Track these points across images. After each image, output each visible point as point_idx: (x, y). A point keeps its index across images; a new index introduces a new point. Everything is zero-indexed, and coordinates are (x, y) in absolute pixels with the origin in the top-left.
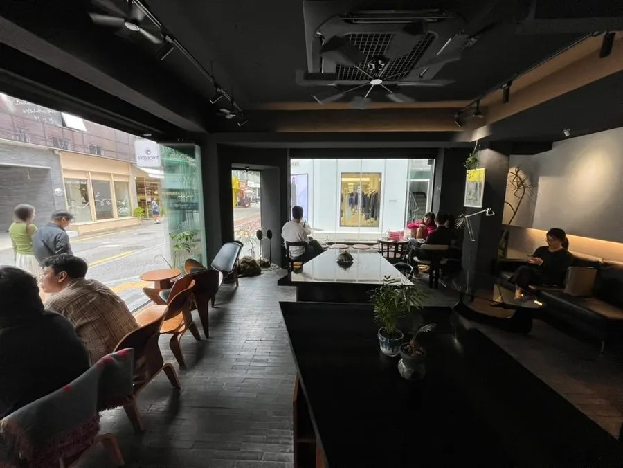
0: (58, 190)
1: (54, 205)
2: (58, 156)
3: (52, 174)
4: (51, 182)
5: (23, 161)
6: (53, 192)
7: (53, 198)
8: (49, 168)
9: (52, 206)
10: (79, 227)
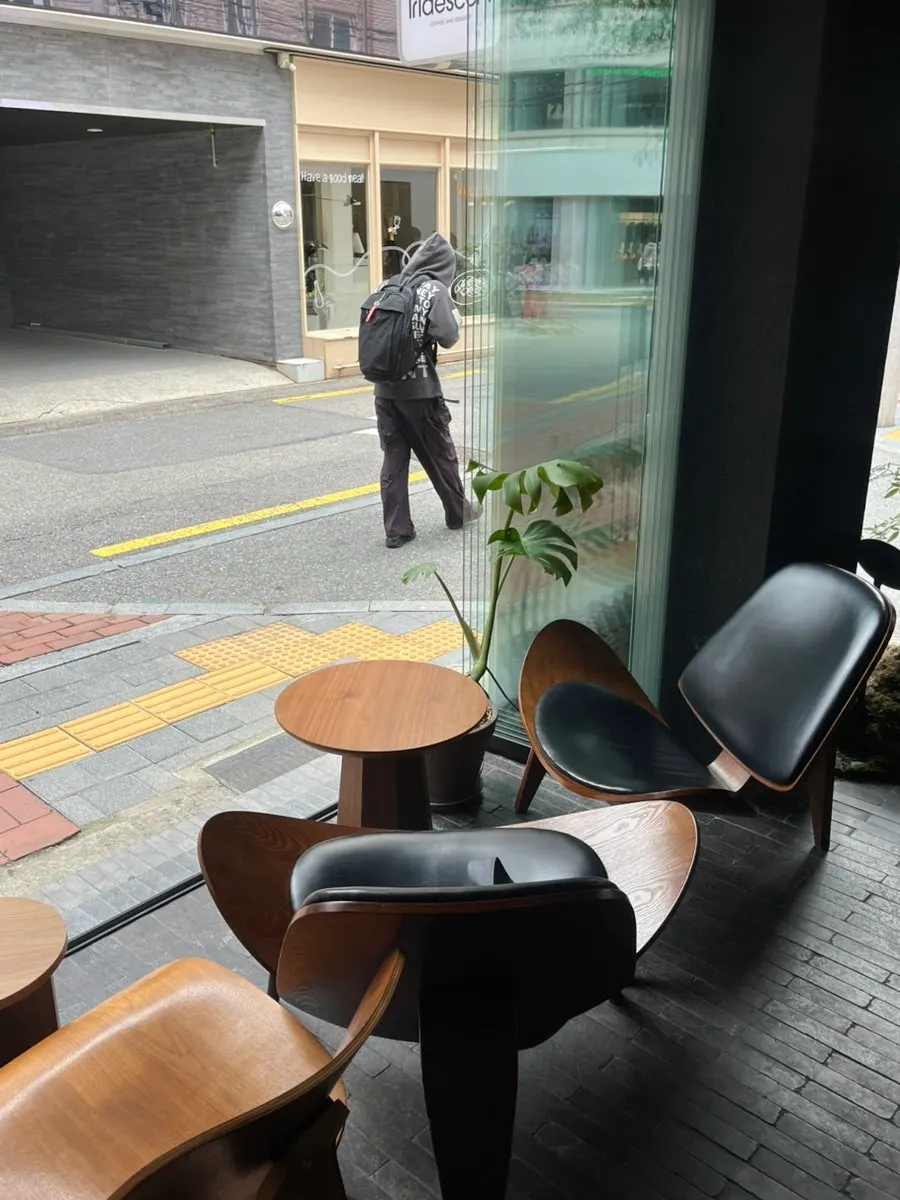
0: (281, 207)
1: (268, 261)
2: (289, 72)
3: (269, 147)
4: (265, 177)
5: (197, 101)
6: (266, 215)
7: (267, 234)
8: (261, 123)
9: (263, 266)
10: (329, 349)
